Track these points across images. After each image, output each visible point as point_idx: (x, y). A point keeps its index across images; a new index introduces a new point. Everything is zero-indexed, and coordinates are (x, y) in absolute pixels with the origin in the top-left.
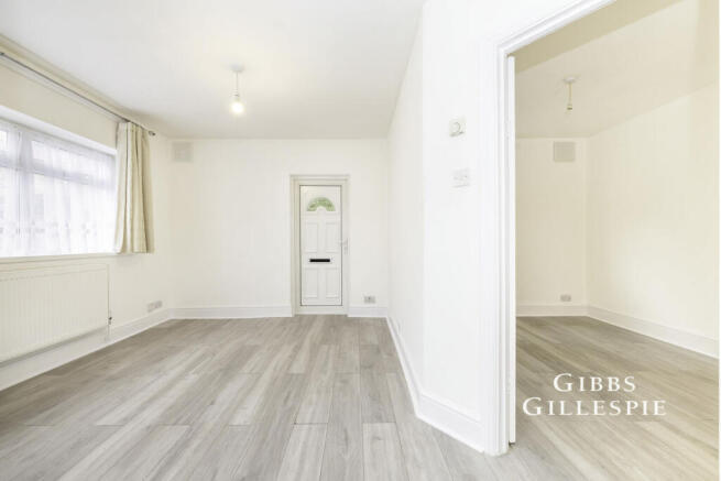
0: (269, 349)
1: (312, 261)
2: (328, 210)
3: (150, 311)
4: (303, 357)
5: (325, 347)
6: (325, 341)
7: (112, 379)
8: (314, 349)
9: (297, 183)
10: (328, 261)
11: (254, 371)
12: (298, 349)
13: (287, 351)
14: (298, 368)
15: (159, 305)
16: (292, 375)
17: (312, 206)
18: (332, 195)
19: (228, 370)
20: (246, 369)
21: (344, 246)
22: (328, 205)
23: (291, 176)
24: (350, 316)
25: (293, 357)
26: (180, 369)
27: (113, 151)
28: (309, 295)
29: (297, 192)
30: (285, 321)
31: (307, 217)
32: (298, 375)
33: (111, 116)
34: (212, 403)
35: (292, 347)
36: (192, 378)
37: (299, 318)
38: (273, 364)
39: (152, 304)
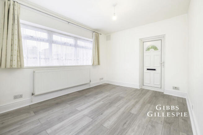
0: (127, 99)
1: (148, 69)
2: (155, 50)
3: (100, 80)
4: (138, 106)
5: (149, 105)
6: (150, 102)
7: (86, 97)
8: (144, 105)
9: (142, 41)
10: (155, 70)
11: (118, 107)
12: (137, 102)
13: (132, 102)
14: (134, 111)
15: (102, 79)
16: (131, 113)
17: (148, 49)
18: (157, 44)
19: (111, 103)
20: (117, 105)
21: (162, 64)
22: (155, 48)
23: (140, 39)
24: (164, 93)
25: (134, 106)
26: (100, 99)
27: (92, 40)
28: (146, 82)
29: (142, 44)
30: (136, 90)
31: (146, 53)
32: (133, 114)
33: (91, 31)
34: (102, 114)
35: (135, 101)
36: (101, 103)
37: (142, 90)
38: (125, 106)
39: (100, 79)
